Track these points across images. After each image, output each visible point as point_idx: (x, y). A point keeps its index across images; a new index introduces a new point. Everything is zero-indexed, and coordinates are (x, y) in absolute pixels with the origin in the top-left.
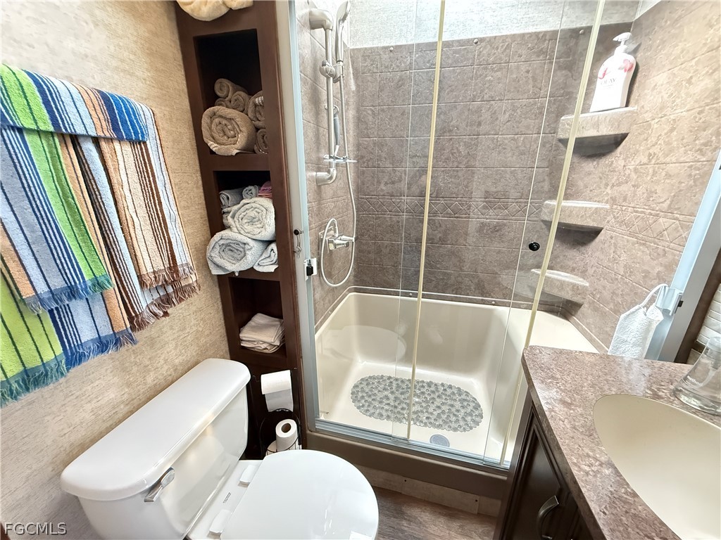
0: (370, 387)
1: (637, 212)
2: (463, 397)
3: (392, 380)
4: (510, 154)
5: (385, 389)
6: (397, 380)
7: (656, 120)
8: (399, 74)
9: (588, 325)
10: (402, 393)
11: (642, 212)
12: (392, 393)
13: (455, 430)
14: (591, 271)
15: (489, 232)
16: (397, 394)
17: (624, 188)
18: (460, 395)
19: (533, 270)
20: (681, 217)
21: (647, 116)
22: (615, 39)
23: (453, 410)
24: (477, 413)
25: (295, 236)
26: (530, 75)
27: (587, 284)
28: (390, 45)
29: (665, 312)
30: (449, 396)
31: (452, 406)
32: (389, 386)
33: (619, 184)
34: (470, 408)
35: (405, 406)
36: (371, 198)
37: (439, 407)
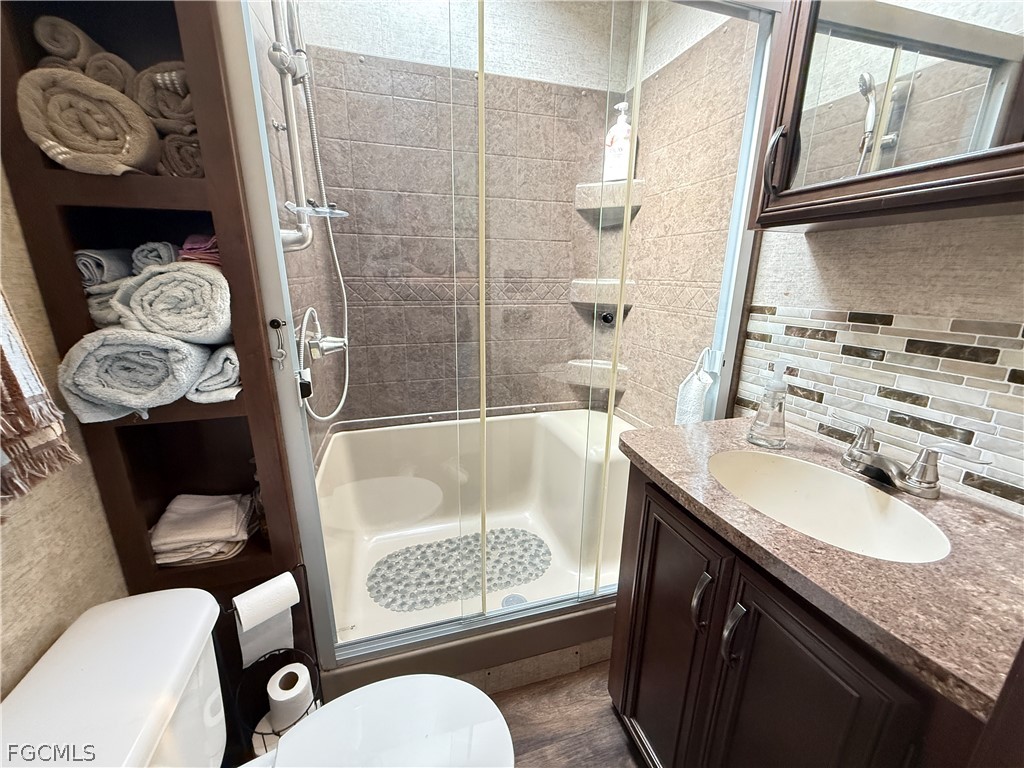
0: (394, 570)
1: (663, 284)
2: (521, 538)
3: (423, 549)
4: (531, 224)
5: (419, 565)
6: (429, 546)
7: (666, 193)
8: (378, 97)
9: (634, 412)
10: (444, 561)
11: (668, 284)
12: (431, 565)
13: (527, 580)
14: (627, 354)
15: (519, 320)
16: (439, 565)
17: (646, 261)
18: (517, 537)
19: (570, 362)
20: (704, 285)
21: (657, 189)
22: (616, 107)
23: (516, 558)
24: (543, 550)
25: (272, 332)
26: (541, 131)
27: (626, 369)
28: (358, 52)
29: (713, 375)
30: (505, 543)
31: (512, 553)
32: (422, 558)
33: (641, 259)
34: (534, 547)
35: (454, 576)
36: (353, 280)
37: (498, 561)
